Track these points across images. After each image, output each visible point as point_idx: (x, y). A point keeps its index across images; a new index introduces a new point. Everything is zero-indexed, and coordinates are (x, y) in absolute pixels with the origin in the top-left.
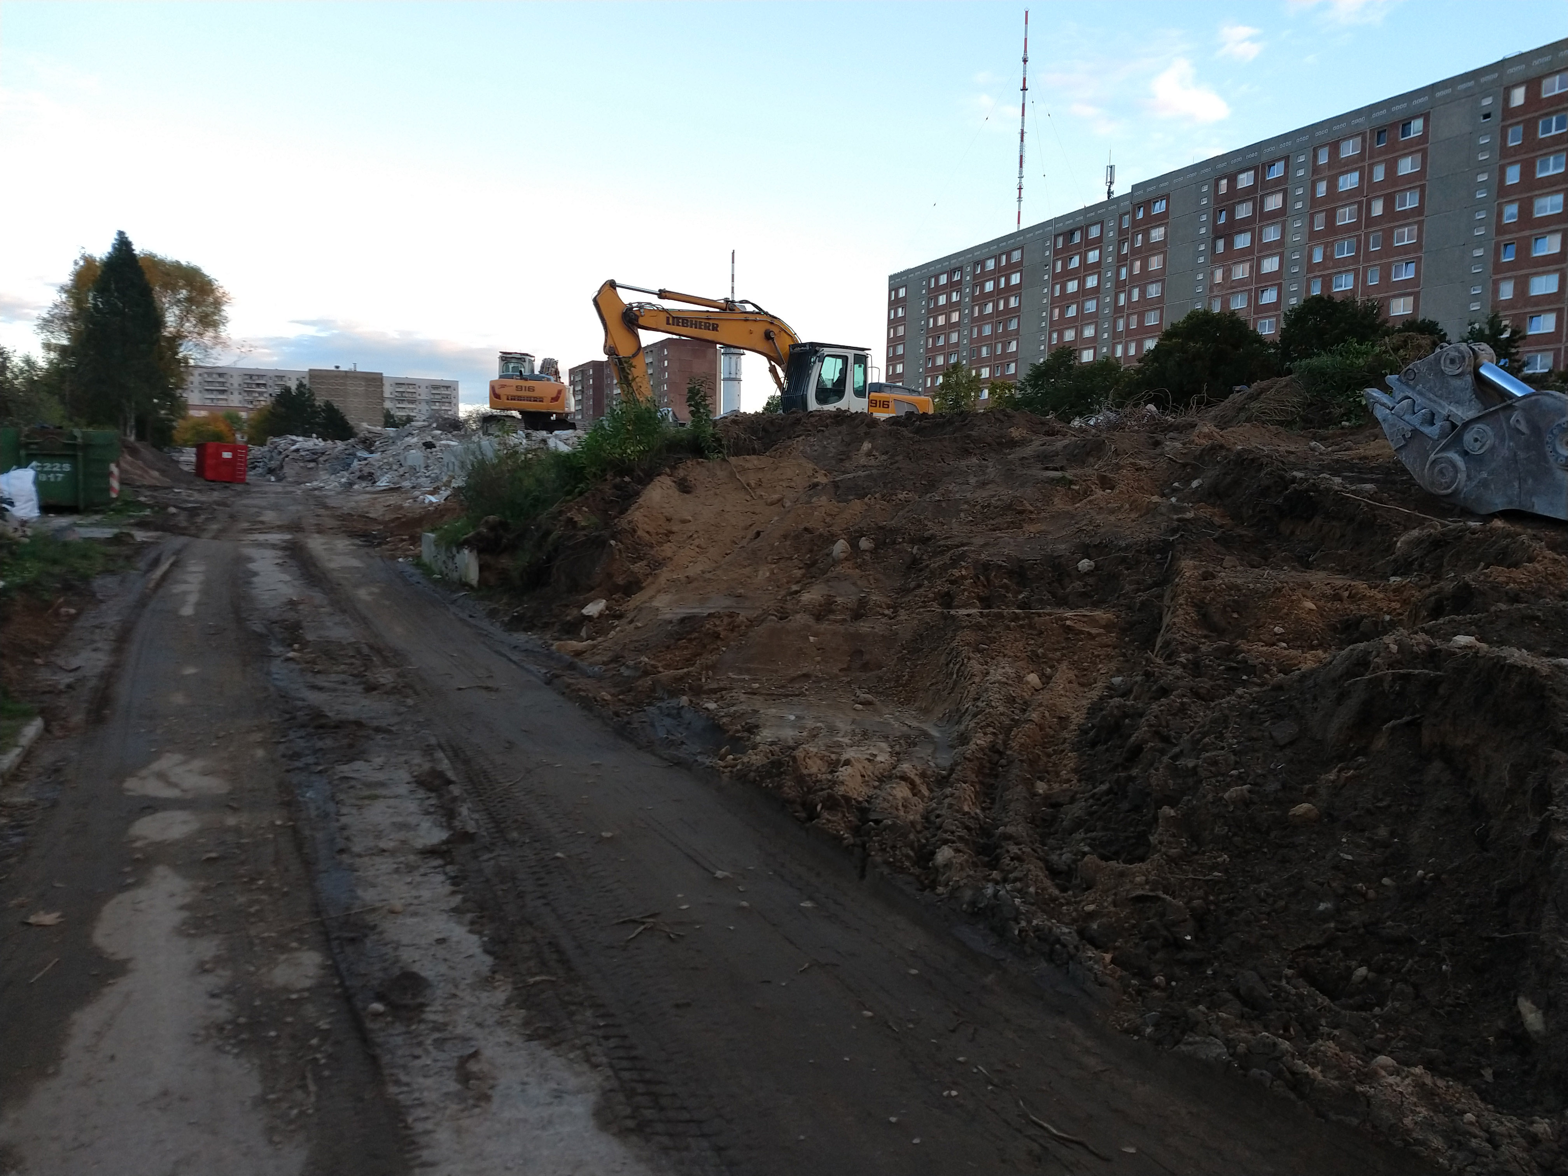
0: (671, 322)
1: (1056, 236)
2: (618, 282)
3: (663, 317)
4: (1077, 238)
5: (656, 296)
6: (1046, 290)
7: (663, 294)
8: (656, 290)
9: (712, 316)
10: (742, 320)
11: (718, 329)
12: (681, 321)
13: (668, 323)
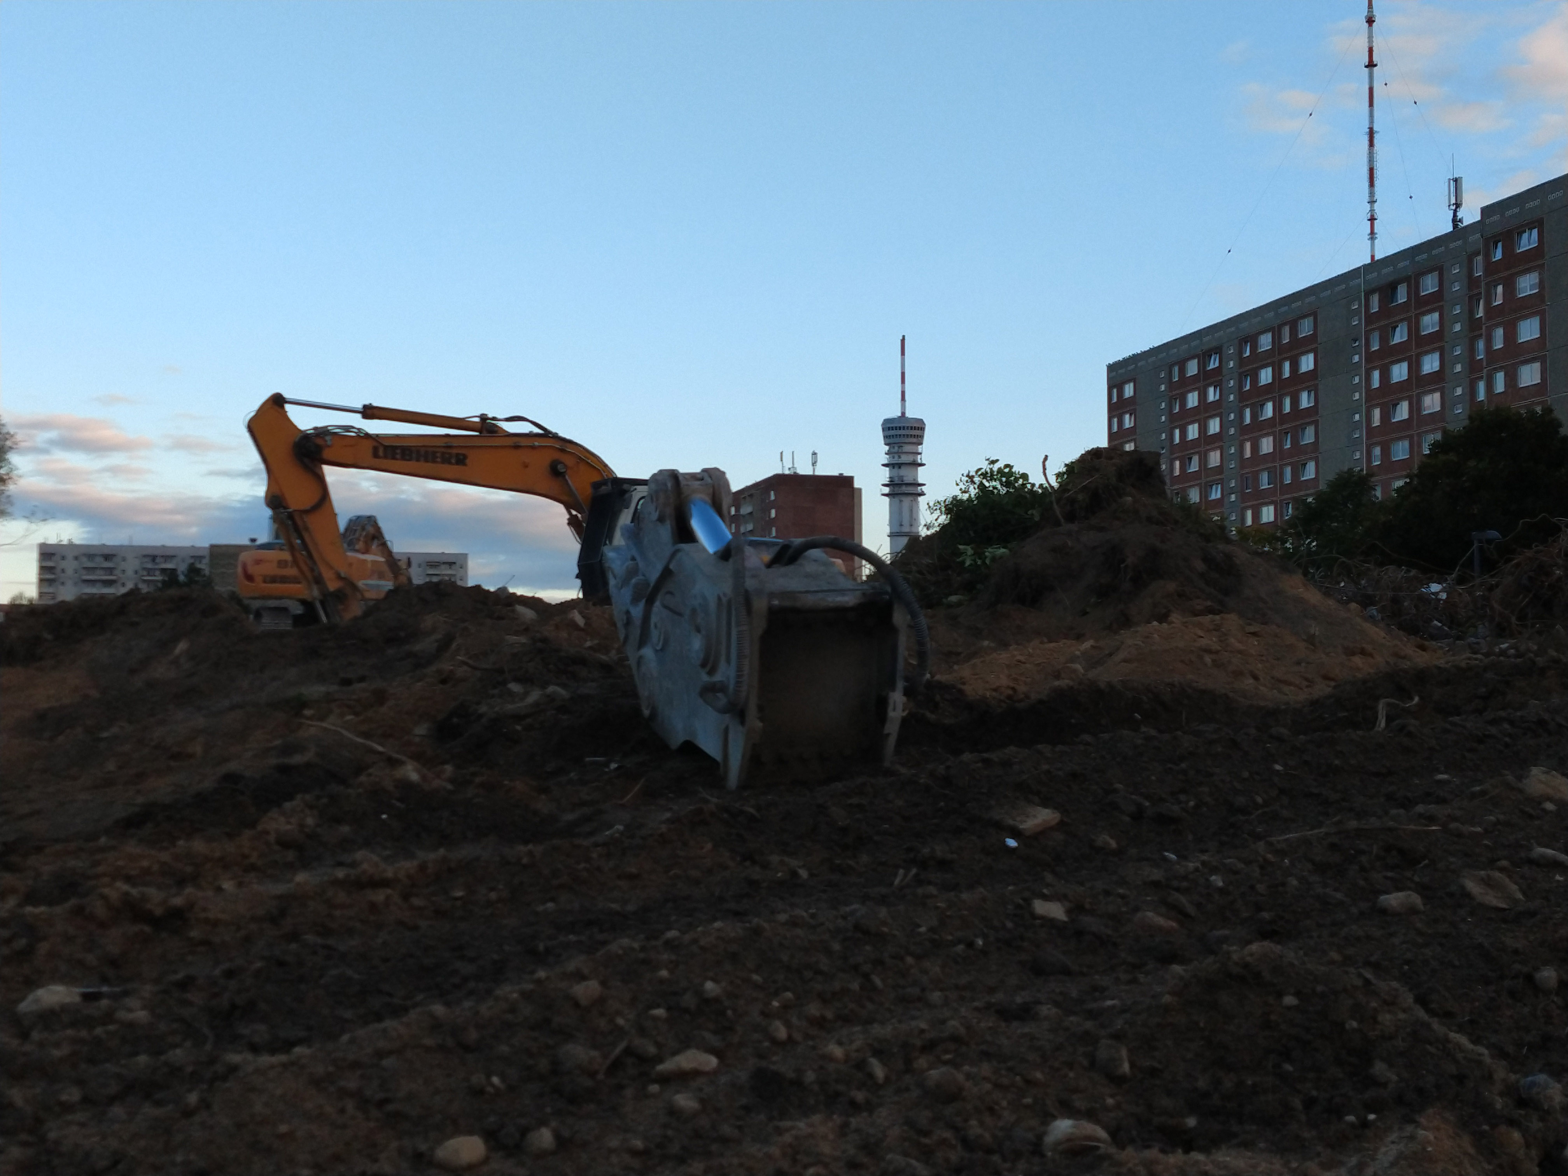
0: (381, 453)
1: (1368, 294)
3: (367, 447)
4: (1402, 296)
6: (1357, 380)
7: (369, 412)
9: (455, 443)
10: (510, 447)
11: (467, 461)
12: (398, 451)
13: (376, 455)
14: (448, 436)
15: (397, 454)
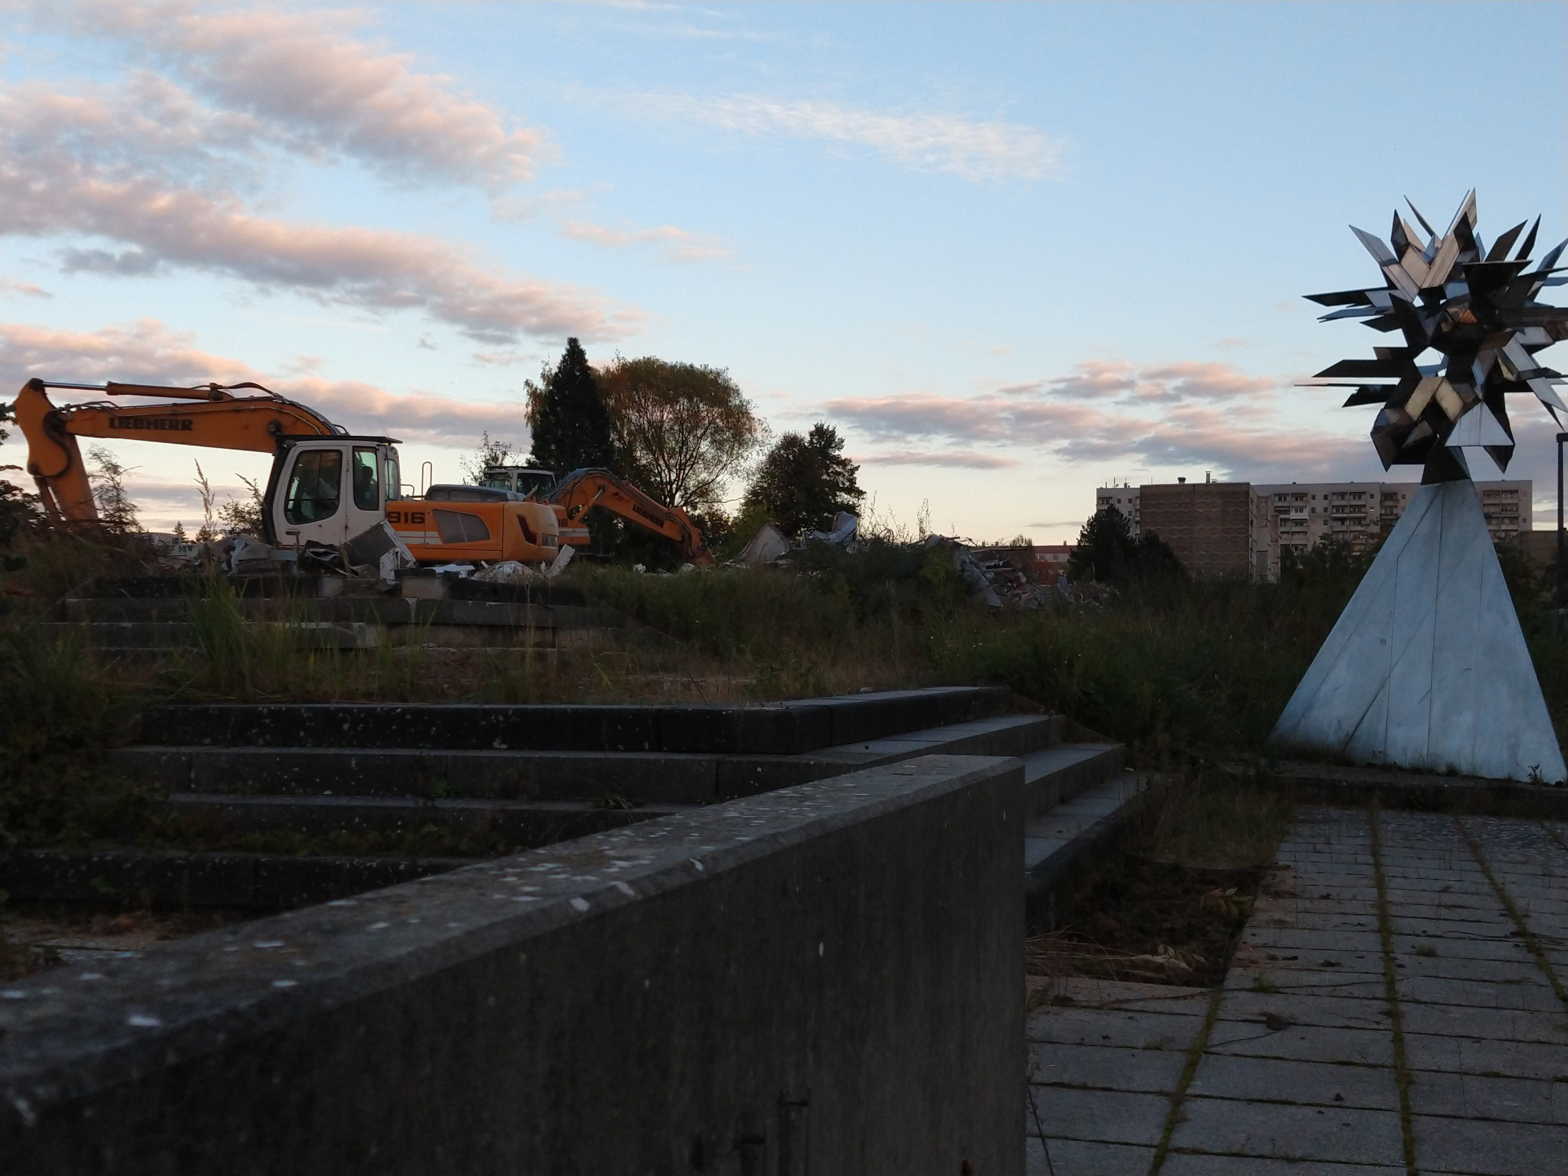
0: (116, 423)
2: (46, 380)
3: (105, 418)
5: (104, 392)
7: (113, 389)
8: (104, 384)
9: (181, 410)
10: (231, 411)
11: (193, 426)
12: (131, 421)
13: (112, 426)
14: (175, 405)
15: (130, 423)
